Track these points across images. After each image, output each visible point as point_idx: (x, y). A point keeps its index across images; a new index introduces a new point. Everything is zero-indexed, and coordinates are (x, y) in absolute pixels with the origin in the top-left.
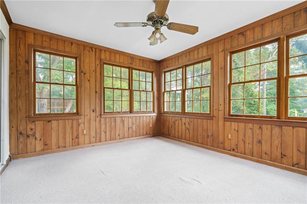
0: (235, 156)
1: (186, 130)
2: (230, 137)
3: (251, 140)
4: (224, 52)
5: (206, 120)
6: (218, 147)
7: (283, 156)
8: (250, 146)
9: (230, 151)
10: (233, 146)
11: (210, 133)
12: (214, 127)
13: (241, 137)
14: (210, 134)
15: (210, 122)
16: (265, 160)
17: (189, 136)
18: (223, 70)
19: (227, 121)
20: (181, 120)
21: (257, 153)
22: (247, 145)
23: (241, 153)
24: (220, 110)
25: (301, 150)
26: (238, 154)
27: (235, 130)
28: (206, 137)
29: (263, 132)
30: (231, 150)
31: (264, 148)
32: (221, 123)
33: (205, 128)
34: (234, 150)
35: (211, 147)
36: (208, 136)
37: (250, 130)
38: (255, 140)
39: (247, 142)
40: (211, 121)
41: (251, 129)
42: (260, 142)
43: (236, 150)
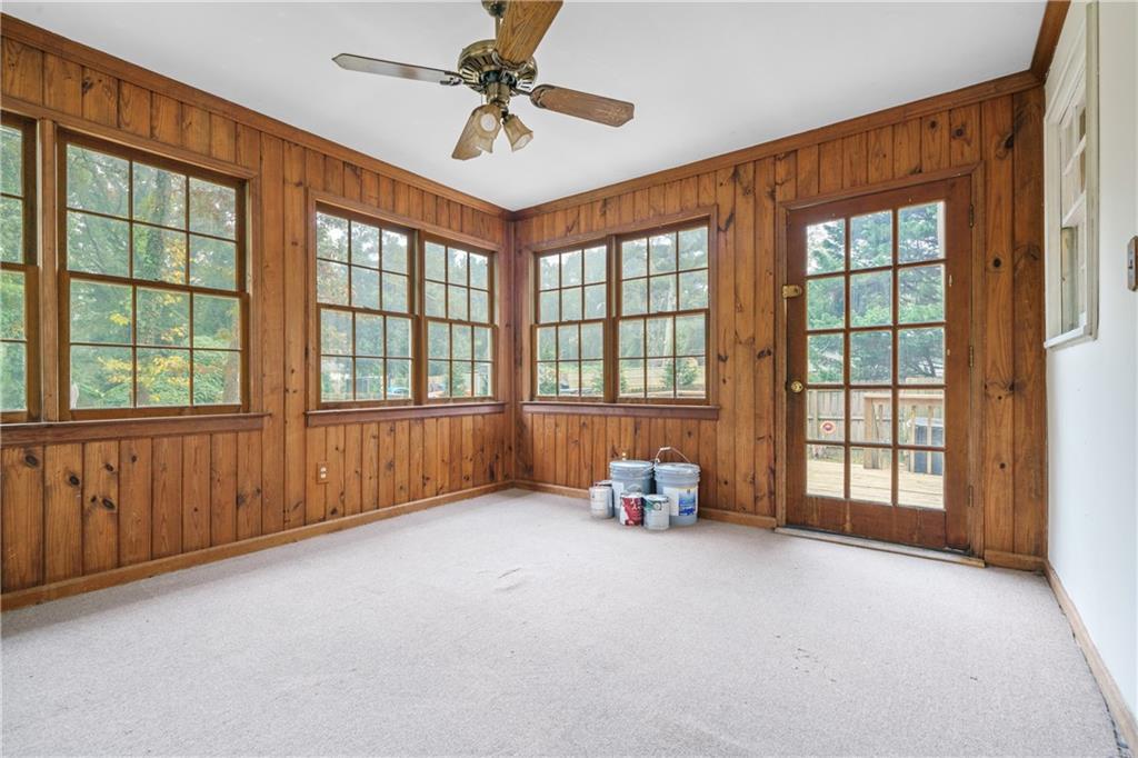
0: (339, 528)
1: (84, 515)
2: (323, 476)
3: (375, 466)
4: (301, 189)
5: (230, 436)
6: (285, 524)
7: (425, 479)
8: (374, 481)
9: (324, 519)
10: (333, 501)
11: (249, 483)
12: (268, 455)
13: (352, 465)
14: (248, 488)
15: (249, 438)
16: (401, 503)
17: (113, 540)
18: (299, 250)
19: (316, 426)
20: (31, 460)
21: (387, 497)
22: (366, 482)
23: (353, 513)
24: (291, 391)
25: (446, 459)
26: (347, 518)
27: (337, 449)
28: (231, 506)
29: (397, 439)
30: (328, 515)
31: (399, 478)
32: (293, 435)
33: (224, 467)
34: (334, 512)
35: (255, 539)
36: (239, 500)
37: (373, 440)
38: (383, 463)
39: (366, 474)
40: (255, 435)
41: (374, 437)
42: (391, 465)
43: (340, 510)
